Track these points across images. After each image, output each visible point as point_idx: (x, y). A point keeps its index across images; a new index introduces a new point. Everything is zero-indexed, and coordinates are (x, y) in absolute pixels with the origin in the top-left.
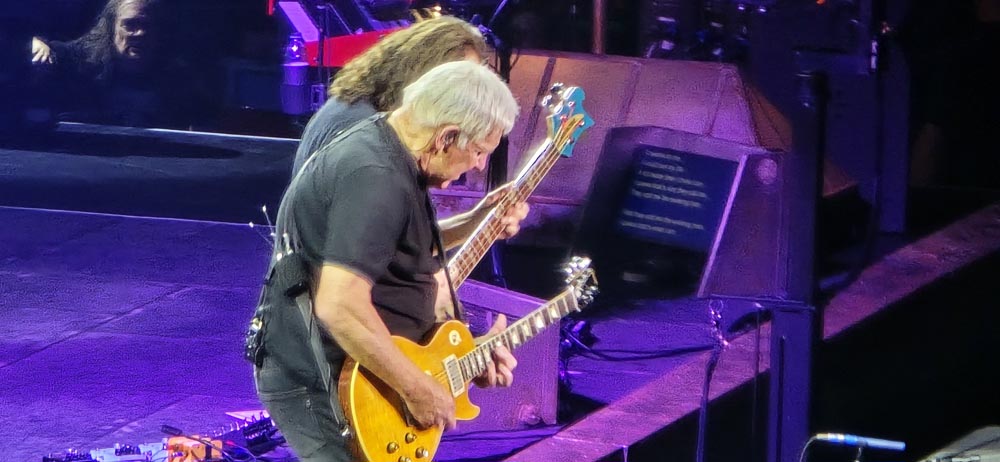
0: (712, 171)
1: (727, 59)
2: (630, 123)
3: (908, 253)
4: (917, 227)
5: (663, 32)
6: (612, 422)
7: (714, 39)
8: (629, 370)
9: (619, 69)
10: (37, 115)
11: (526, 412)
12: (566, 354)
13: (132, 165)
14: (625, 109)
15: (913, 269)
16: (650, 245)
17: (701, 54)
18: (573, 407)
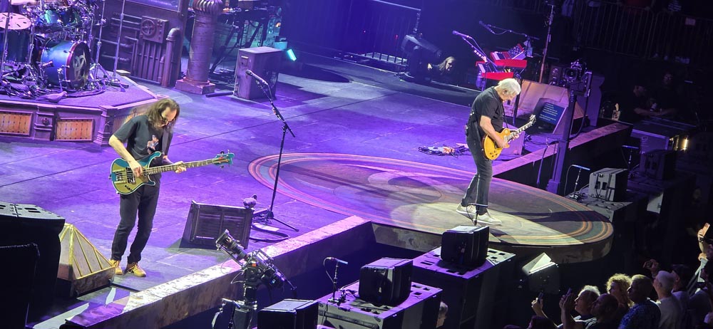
0: (559, 109)
1: (565, 87)
2: (545, 97)
3: (596, 130)
4: (598, 126)
5: (553, 80)
6: (532, 156)
7: (564, 83)
8: (537, 146)
9: (545, 86)
10: (428, 79)
11: (515, 152)
12: (525, 141)
13: (445, 91)
14: (544, 93)
15: (597, 134)
16: (545, 122)
17: (560, 85)
18: (525, 152)
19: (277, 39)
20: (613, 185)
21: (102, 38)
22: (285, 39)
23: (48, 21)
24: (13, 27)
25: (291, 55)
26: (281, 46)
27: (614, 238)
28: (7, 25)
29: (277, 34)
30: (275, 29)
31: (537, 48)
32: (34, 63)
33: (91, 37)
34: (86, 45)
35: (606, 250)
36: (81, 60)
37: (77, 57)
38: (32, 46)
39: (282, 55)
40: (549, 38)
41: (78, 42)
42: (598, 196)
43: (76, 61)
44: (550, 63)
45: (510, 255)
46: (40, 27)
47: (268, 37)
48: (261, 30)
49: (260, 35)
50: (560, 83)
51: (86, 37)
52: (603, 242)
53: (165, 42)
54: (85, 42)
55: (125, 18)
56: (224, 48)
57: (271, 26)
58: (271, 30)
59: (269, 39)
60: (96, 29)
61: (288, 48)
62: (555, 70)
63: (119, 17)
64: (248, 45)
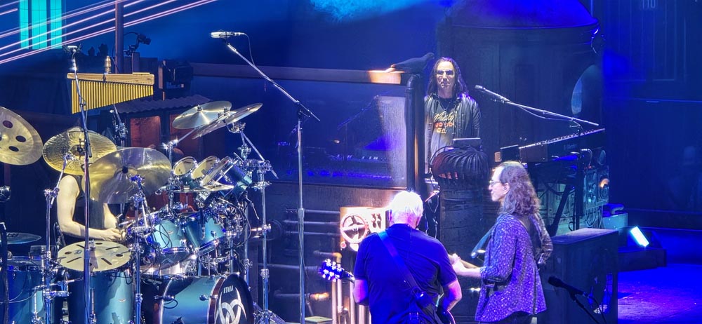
19: (607, 211)
21: (268, 262)
22: (622, 209)
23: (163, 245)
25: (639, 237)
26: (617, 222)
28: (87, 264)
29: (604, 201)
30: (599, 192)
33: (248, 263)
34: (241, 279)
36: (235, 309)
37: (226, 305)
38: (138, 296)
41: (225, 276)
43: (225, 311)
47: (587, 209)
48: (571, 197)
49: (571, 208)
51: (238, 265)
54: (238, 273)
55: (308, 217)
57: (590, 187)
58: (590, 196)
59: (591, 213)
60: (255, 246)
61: (631, 224)
63: (295, 216)
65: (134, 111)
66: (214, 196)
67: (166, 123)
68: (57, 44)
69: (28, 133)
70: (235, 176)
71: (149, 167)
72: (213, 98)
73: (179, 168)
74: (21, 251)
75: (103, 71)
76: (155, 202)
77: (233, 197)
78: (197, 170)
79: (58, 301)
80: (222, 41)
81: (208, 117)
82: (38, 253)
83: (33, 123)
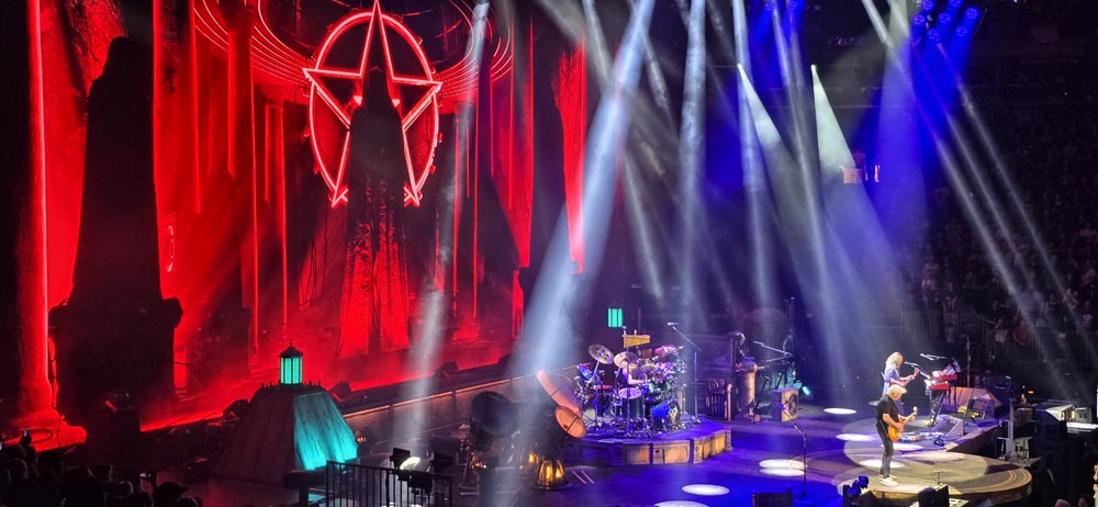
1: (986, 388)
2: (973, 396)
5: (977, 385)
6: (971, 435)
7: (984, 385)
8: (972, 429)
9: (972, 389)
14: (973, 394)
18: (965, 434)
19: (795, 382)
20: (1027, 448)
22: (800, 381)
24: (632, 397)
25: (806, 391)
26: (799, 386)
27: (1033, 482)
28: (629, 395)
29: (794, 378)
30: (792, 376)
31: (962, 365)
32: (648, 418)
35: (1029, 490)
38: (644, 406)
39: (801, 391)
40: (969, 359)
41: (672, 401)
42: (1018, 456)
44: (972, 374)
45: (965, 502)
46: (646, 395)
47: (788, 381)
48: (783, 377)
50: (981, 386)
51: (676, 397)
52: (1026, 486)
53: (726, 393)
54: (675, 400)
56: (762, 392)
57: (789, 374)
58: (789, 377)
59: (790, 382)
61: (803, 386)
62: (977, 378)
64: (777, 388)
65: (642, 347)
66: (668, 375)
67: (653, 350)
68: (620, 325)
69: (609, 353)
70: (675, 368)
71: (647, 365)
72: (667, 345)
73: (657, 366)
74: (606, 390)
75: (633, 334)
76: (650, 377)
77: (673, 375)
78: (663, 366)
79: (618, 407)
80: (671, 326)
81: (666, 349)
82: (613, 392)
83: (612, 351)
